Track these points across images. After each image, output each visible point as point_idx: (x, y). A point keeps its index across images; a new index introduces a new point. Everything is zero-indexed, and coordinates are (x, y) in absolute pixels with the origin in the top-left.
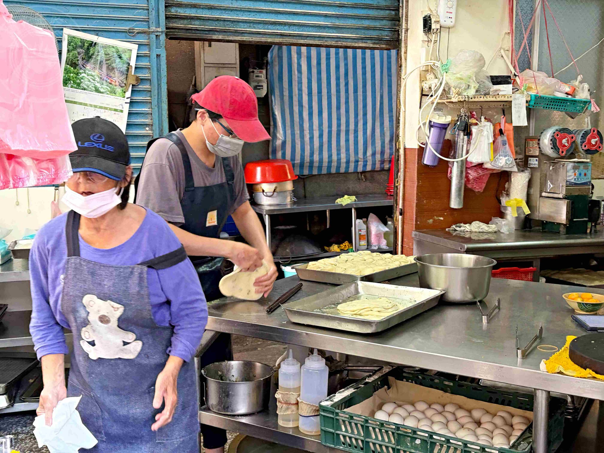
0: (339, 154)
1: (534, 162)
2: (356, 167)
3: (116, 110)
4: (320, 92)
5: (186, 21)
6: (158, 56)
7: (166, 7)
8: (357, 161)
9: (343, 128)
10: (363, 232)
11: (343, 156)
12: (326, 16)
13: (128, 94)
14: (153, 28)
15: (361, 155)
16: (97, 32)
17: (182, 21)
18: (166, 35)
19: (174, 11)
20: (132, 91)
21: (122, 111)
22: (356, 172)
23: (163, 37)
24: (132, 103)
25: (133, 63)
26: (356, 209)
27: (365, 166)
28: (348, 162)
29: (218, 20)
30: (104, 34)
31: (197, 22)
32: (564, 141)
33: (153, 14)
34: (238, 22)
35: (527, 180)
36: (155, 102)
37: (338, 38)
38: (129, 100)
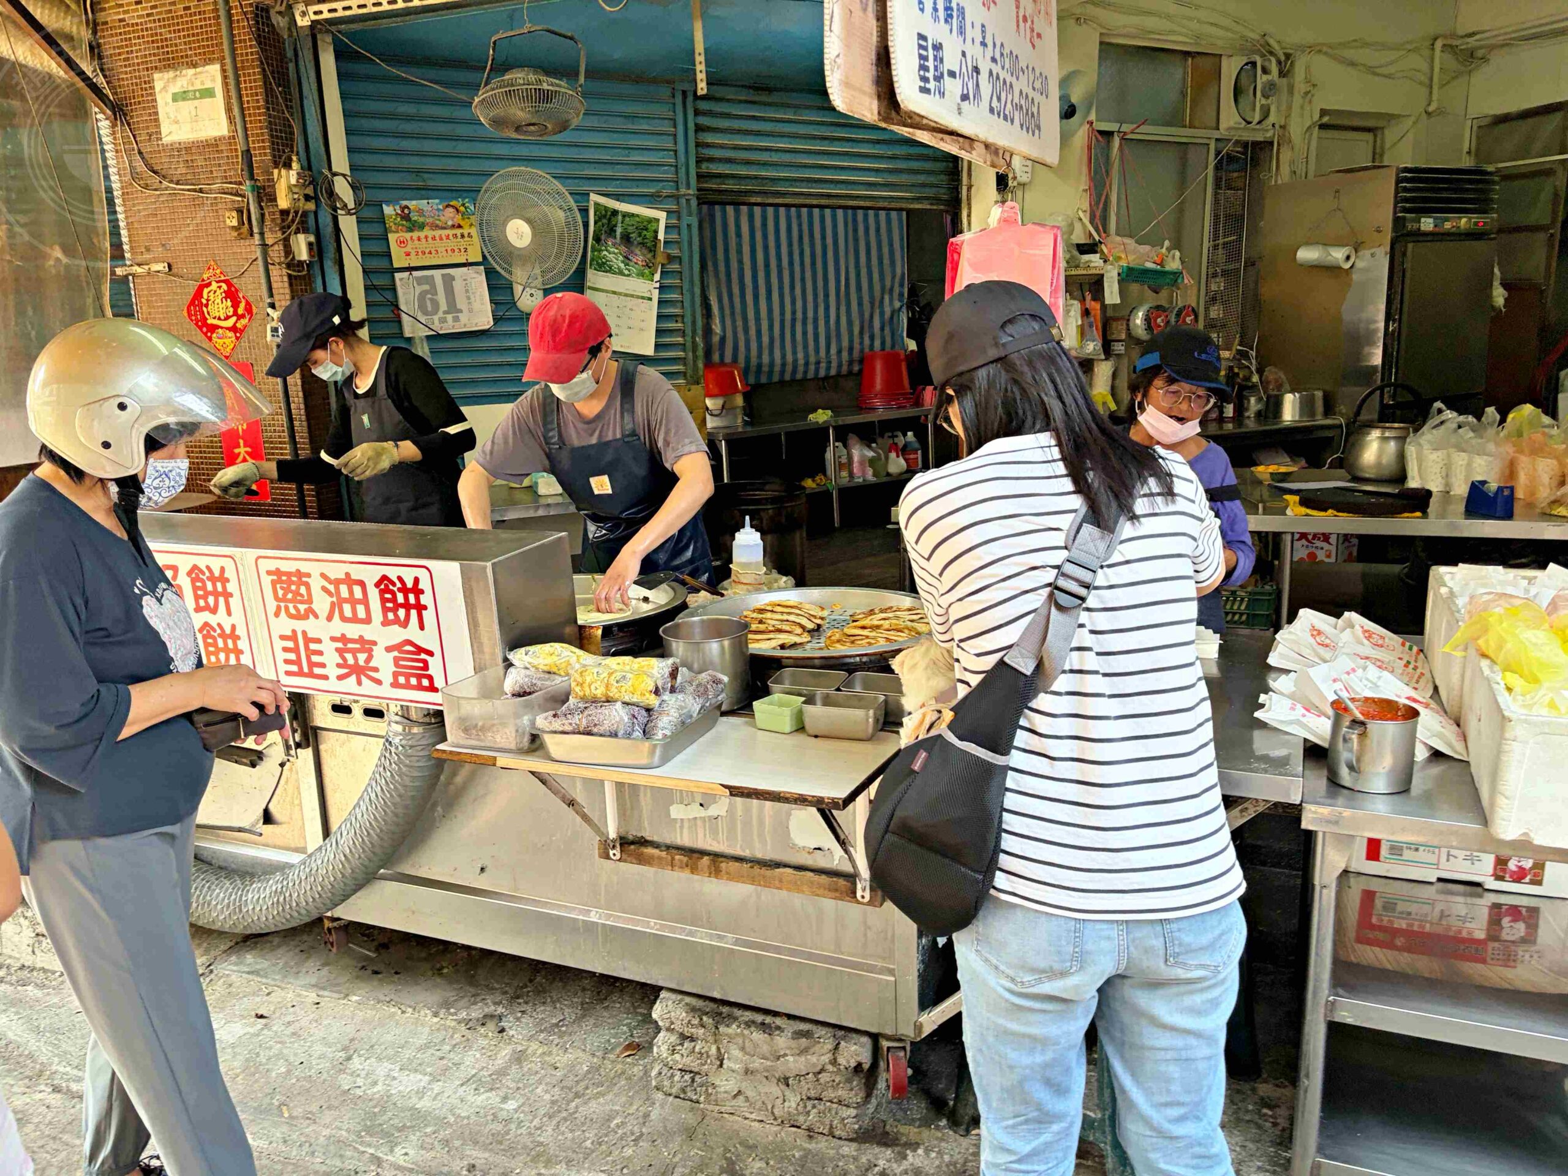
0: (795, 353)
1: (1119, 348)
2: (817, 370)
3: (643, 298)
4: (767, 265)
5: (718, 180)
6: (689, 226)
7: (697, 162)
8: (818, 363)
9: (799, 315)
10: (844, 460)
11: (800, 355)
12: (877, 170)
13: (657, 277)
14: (683, 191)
15: (823, 353)
16: (618, 197)
17: (714, 180)
18: (698, 198)
19: (705, 167)
20: (662, 272)
21: (650, 299)
22: (816, 379)
23: (694, 203)
24: (662, 289)
25: (661, 236)
26: (835, 428)
27: (828, 368)
28: (807, 364)
29: (756, 177)
30: (626, 198)
31: (731, 181)
32: (1159, 320)
33: (683, 171)
34: (779, 179)
35: (1111, 373)
36: (686, 286)
37: (892, 197)
38: (658, 285)
